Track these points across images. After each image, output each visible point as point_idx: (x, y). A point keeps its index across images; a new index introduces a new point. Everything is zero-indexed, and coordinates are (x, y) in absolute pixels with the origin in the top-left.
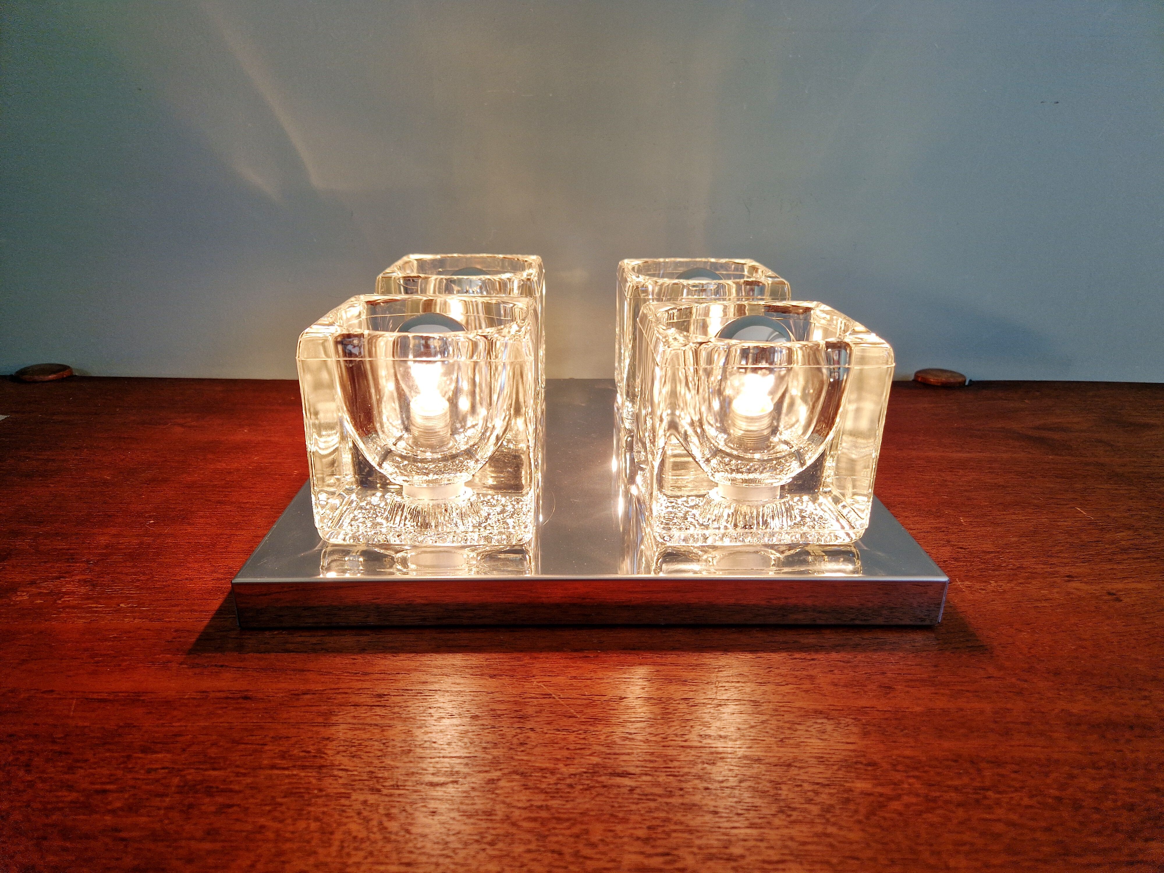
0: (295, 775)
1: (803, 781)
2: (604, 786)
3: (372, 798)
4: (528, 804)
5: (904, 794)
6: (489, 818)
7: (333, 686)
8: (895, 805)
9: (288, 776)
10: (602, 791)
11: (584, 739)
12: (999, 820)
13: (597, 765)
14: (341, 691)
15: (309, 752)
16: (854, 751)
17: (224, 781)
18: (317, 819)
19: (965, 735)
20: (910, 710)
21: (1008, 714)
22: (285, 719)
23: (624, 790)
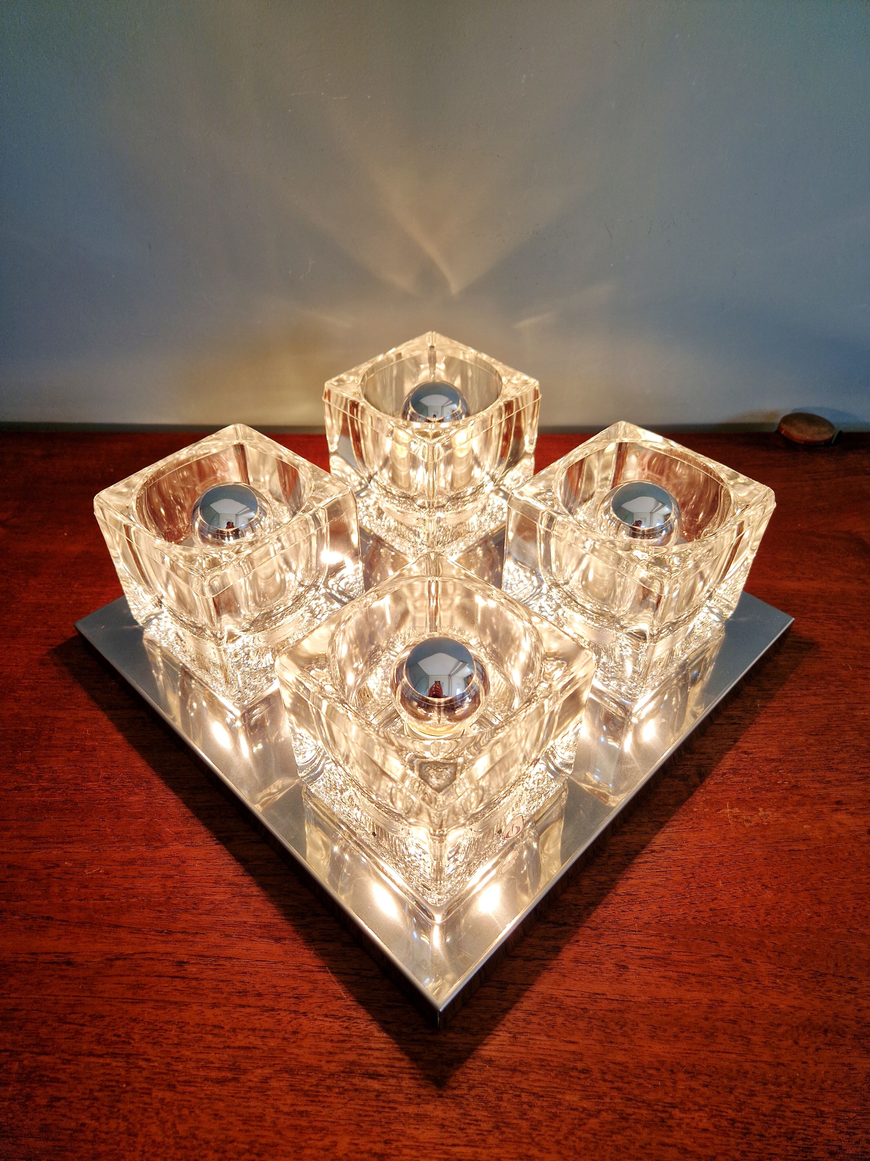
0: (109, 1064)
1: (523, 1090)
2: (356, 1090)
3: (169, 1095)
4: (292, 1109)
5: (603, 1110)
6: (260, 1124)
7: (142, 949)
8: (593, 1123)
9: (103, 1065)
10: (353, 1094)
11: (347, 1028)
12: (674, 1145)
13: (353, 1063)
14: (148, 956)
15: (119, 1036)
16: (574, 1053)
17: (53, 1068)
18: (125, 1119)
19: (675, 1036)
20: (636, 999)
21: (720, 1009)
22: (101, 992)
23: (372, 1095)
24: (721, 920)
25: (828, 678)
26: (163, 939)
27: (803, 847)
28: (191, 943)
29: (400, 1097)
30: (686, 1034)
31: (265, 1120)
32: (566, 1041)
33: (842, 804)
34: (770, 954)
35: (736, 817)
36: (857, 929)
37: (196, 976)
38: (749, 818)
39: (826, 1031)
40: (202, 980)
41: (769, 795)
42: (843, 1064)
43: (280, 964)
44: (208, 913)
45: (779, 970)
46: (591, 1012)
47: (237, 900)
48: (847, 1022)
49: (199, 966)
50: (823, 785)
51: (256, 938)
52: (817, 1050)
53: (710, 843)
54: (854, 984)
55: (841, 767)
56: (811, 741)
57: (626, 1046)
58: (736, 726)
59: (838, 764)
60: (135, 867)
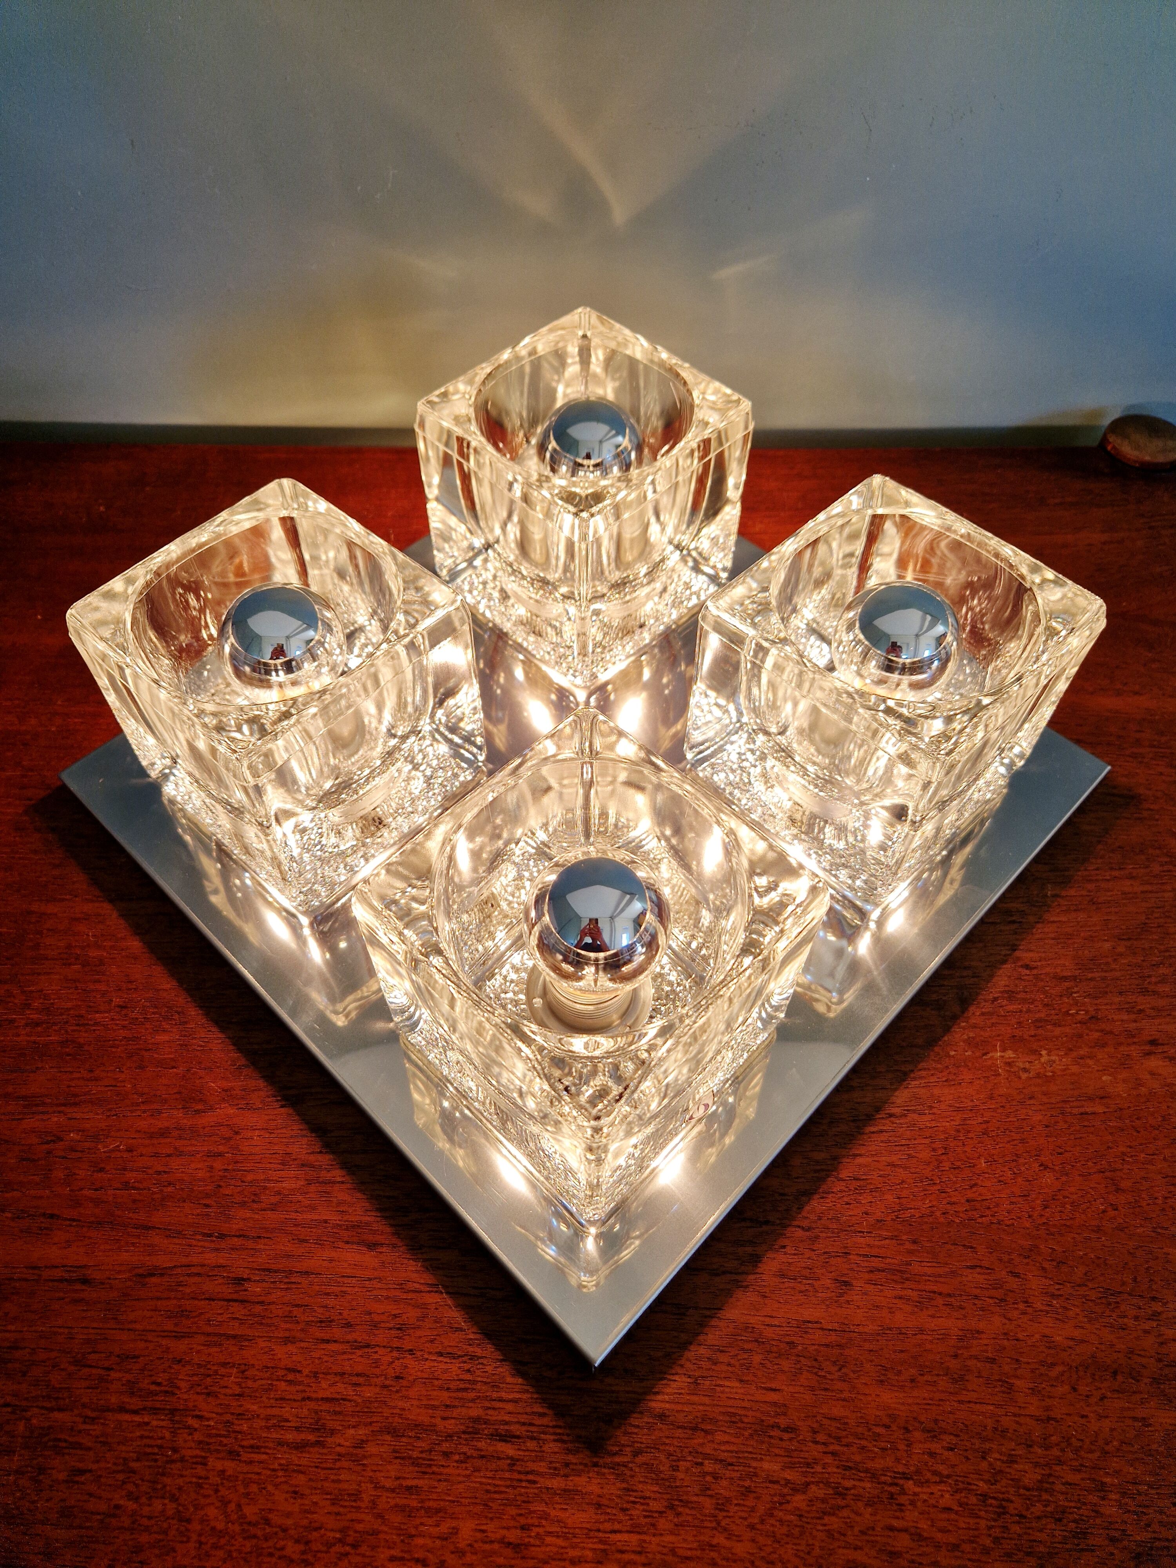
0: (147, 1424)
1: (707, 1456)
2: (483, 1457)
3: (230, 1466)
4: (397, 1484)
5: (813, 1483)
6: (354, 1504)
7: (184, 1260)
8: (799, 1500)
9: (140, 1425)
10: (479, 1463)
11: (469, 1371)
12: (905, 1530)
13: (477, 1420)
14: (194, 1270)
15: (159, 1384)
16: (775, 1404)
17: (72, 1429)
18: (174, 1499)
19: (912, 1381)
20: (861, 1329)
21: (975, 1342)
22: (131, 1322)
23: (503, 1464)
24: (982, 1216)
25: (1150, 851)
26: (213, 1245)
27: (1100, 1109)
28: (252, 1252)
29: (542, 1467)
30: (928, 1377)
31: (361, 1500)
32: (765, 1388)
33: (1158, 1045)
34: (1046, 1265)
35: (1009, 1064)
36: (1166, 1229)
37: (261, 1299)
38: (1027, 1065)
39: (1115, 1373)
40: (269, 1304)
41: (1058, 1031)
42: (1135, 1419)
43: (375, 1282)
44: (273, 1208)
45: (1057, 1287)
46: (800, 1348)
47: (313, 1188)
48: (1144, 1361)
49: (265, 1284)
50: (1133, 1016)
51: (341, 1245)
52: (1102, 1399)
53: (971, 1104)
54: (1157, 1307)
55: (1161, 988)
56: (1121, 949)
57: (846, 1395)
58: (1015, 926)
59: (1156, 983)
60: (169, 1140)
